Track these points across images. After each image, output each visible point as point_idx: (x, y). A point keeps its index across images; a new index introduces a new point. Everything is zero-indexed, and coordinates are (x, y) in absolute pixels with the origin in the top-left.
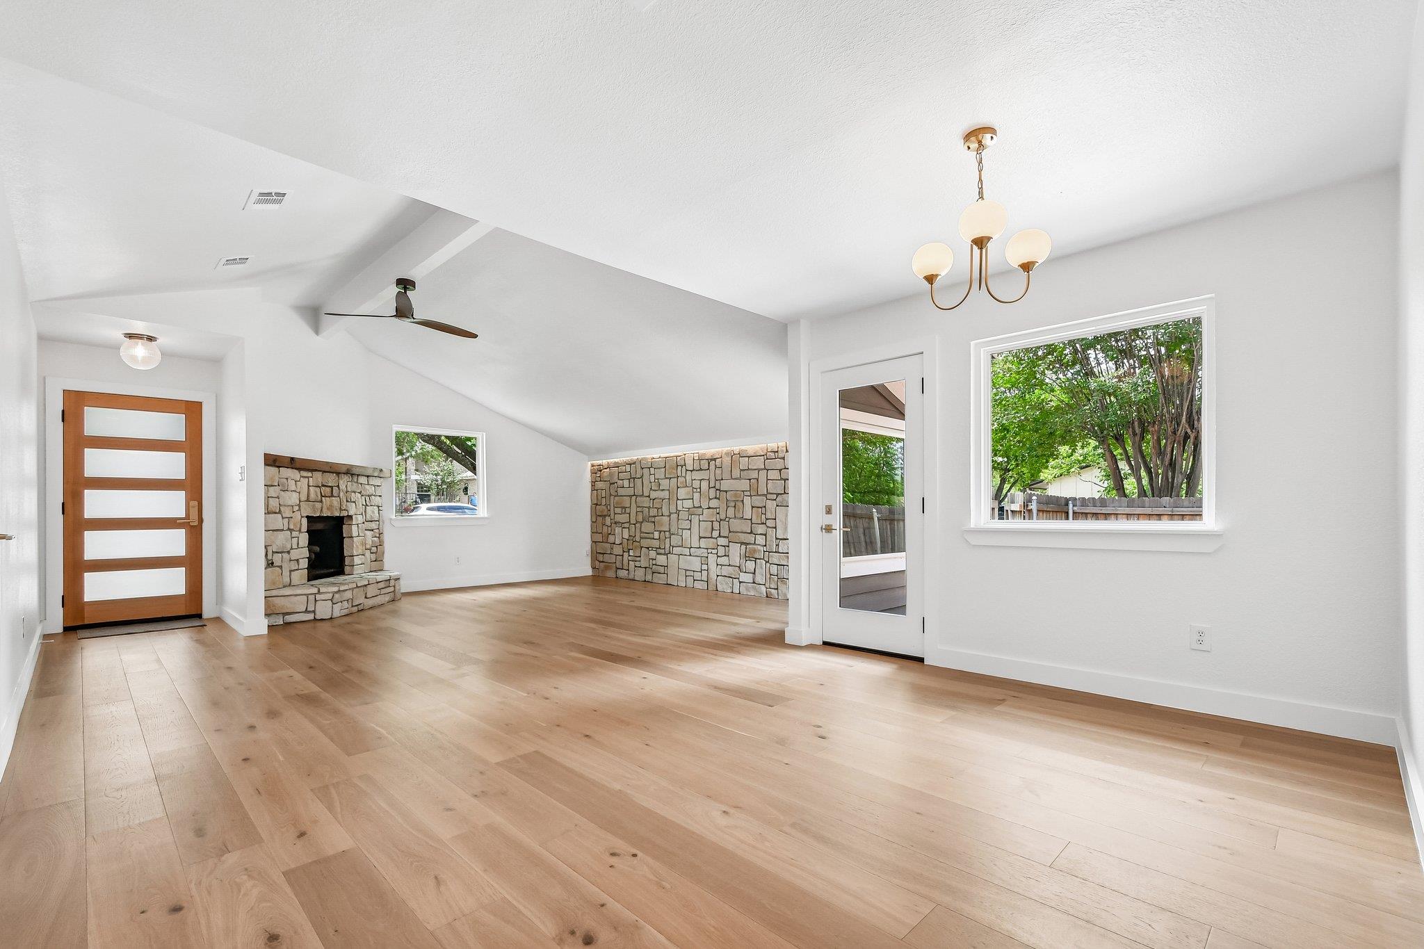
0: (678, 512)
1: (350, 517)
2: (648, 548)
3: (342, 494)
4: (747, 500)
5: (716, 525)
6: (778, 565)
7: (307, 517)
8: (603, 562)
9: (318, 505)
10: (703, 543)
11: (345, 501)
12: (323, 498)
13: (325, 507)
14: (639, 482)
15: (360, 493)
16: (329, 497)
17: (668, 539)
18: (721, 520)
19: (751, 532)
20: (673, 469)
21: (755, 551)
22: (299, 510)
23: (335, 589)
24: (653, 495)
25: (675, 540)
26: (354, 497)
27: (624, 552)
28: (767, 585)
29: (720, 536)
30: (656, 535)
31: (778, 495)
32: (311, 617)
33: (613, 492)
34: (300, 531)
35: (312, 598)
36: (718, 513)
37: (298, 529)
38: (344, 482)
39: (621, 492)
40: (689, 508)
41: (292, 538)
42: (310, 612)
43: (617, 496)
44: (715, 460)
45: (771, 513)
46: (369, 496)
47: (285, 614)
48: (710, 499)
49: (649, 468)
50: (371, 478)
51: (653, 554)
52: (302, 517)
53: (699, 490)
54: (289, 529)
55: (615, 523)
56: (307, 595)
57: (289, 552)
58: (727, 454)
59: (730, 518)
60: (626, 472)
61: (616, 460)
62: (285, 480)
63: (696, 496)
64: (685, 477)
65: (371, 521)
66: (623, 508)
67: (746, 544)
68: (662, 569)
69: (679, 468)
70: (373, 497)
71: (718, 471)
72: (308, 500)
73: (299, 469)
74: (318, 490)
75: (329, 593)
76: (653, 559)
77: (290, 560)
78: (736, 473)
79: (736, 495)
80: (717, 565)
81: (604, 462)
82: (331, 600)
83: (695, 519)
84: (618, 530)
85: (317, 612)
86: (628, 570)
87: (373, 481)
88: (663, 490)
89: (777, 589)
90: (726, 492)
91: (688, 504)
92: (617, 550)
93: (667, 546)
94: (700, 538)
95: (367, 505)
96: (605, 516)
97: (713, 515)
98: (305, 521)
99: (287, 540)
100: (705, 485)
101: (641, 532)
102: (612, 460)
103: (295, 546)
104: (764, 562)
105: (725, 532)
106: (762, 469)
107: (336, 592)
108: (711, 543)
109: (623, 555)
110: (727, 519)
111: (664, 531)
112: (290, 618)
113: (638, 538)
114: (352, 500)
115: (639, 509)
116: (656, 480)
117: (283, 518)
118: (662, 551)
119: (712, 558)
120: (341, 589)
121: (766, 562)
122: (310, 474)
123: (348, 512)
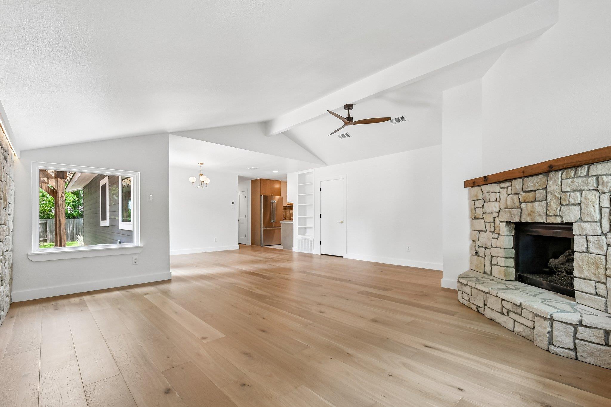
3: (549, 197)
7: (507, 223)
9: (516, 212)
12: (523, 205)
13: (525, 213)
15: (596, 190)
16: (532, 202)
22: (498, 216)
34: (499, 234)
41: (492, 238)
52: (500, 222)
54: (491, 231)
57: (490, 249)
72: (507, 207)
73: (498, 183)
77: (491, 256)
114: (573, 202)
117: (485, 222)
122: (508, 184)
123: (562, 217)
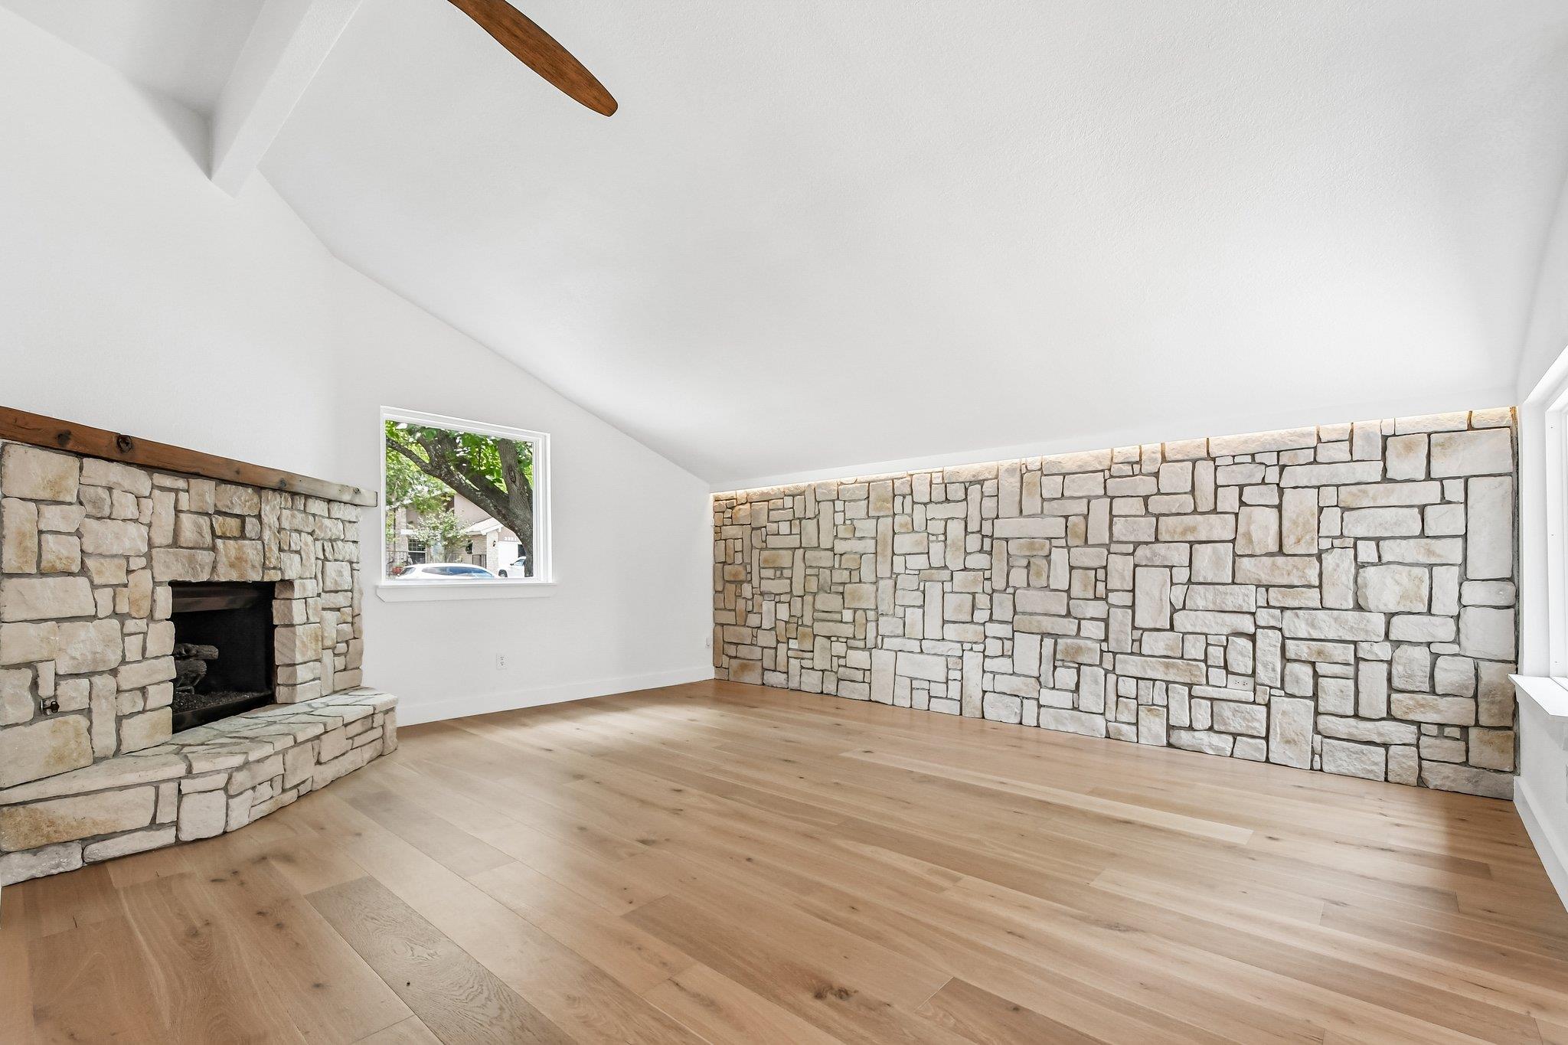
0: (894, 576)
1: (288, 584)
2: (829, 638)
3: (267, 535)
4: (1059, 557)
5: (983, 600)
6: (1138, 679)
7: (173, 584)
8: (736, 657)
9: (206, 557)
10: (951, 631)
11: (275, 549)
12: (219, 542)
13: (223, 560)
14: (810, 526)
15: (311, 534)
16: (235, 538)
17: (874, 624)
18: (994, 591)
19: (1069, 614)
20: (885, 500)
21: (1079, 650)
22: (149, 566)
23: (238, 760)
24: (840, 547)
25: (887, 625)
26: (296, 541)
27: (778, 642)
28: (1110, 715)
29: (991, 620)
30: (848, 615)
31: (1137, 545)
32: (167, 837)
33: (757, 543)
34: (151, 617)
35: (169, 790)
36: (989, 579)
37: (145, 612)
38: (273, 508)
39: (773, 542)
40: (920, 570)
41: (124, 635)
42: (162, 826)
43: (766, 548)
44: (981, 482)
45: (1123, 578)
46: (331, 540)
47: (85, 841)
48: (967, 553)
49: (833, 501)
50: (335, 507)
51: (839, 648)
52: (156, 584)
53: (942, 538)
54: (115, 614)
55: (762, 594)
56: (156, 785)
57: (114, 672)
58: (1010, 471)
59: (1016, 589)
60: (784, 509)
61: (765, 489)
62: (105, 494)
63: (936, 548)
64: (911, 515)
65: (337, 592)
66: (776, 569)
67: (1056, 637)
68: (859, 675)
69: (898, 500)
70: (340, 543)
71: (989, 504)
72: (175, 543)
73: (150, 468)
74: (204, 521)
75: (218, 772)
76: (839, 657)
77: (118, 691)
78: (1032, 505)
79: (1031, 546)
80: (984, 671)
81: (741, 494)
82: (225, 789)
83: (934, 591)
84: (767, 606)
85: (184, 824)
86: (787, 673)
87: (338, 511)
88: (862, 538)
89: (1137, 724)
90: (1007, 540)
91: (920, 562)
92: (766, 639)
93: (871, 635)
94: (944, 622)
95: (326, 559)
96: (741, 582)
97: (975, 581)
98: (165, 596)
99: (108, 642)
100: (956, 529)
101: (815, 610)
102: (755, 490)
103: (133, 654)
104: (1103, 672)
105: (1003, 612)
106: (1098, 497)
107: (239, 769)
108: (971, 632)
109: (776, 648)
110: (1010, 590)
111: (865, 610)
112: (99, 851)
113: (807, 620)
114: (294, 547)
115: (809, 571)
116: (848, 522)
117: (94, 587)
118: (861, 644)
119: (972, 661)
120: (251, 759)
121: (1107, 672)
122: (181, 483)
123: (283, 573)
